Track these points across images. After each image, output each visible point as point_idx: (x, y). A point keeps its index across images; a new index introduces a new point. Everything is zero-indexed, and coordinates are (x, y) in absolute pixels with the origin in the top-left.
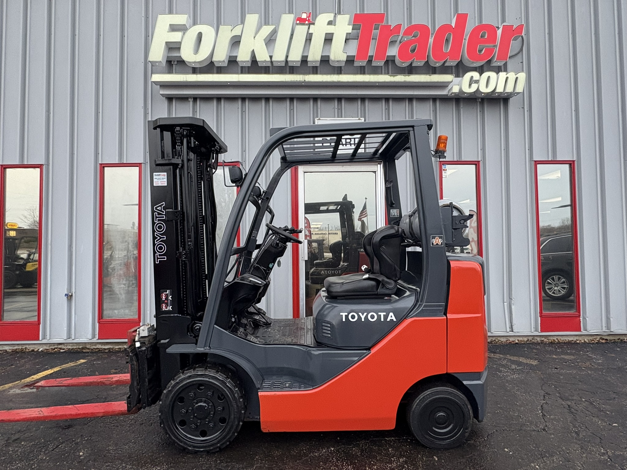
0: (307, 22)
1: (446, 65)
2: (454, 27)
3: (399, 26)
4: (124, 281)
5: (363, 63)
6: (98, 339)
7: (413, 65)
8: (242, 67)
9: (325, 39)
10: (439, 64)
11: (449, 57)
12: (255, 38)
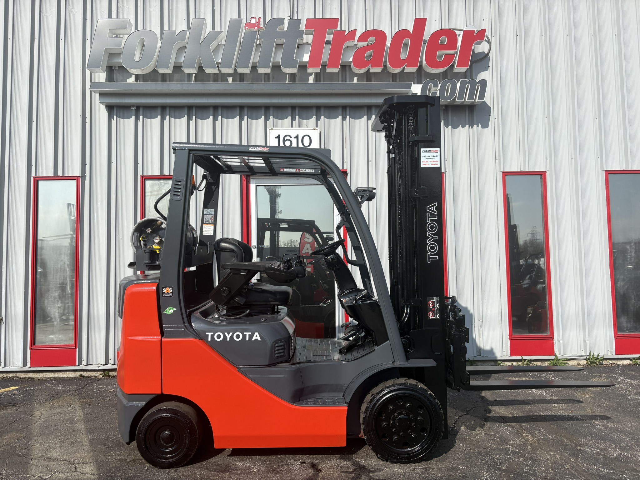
0: (256, 28)
1: (405, 71)
2: (411, 33)
3: (354, 31)
4: (59, 304)
5: (318, 70)
6: (30, 367)
7: (370, 72)
8: (188, 74)
9: (276, 45)
10: (397, 71)
11: (406, 64)
12: (201, 45)
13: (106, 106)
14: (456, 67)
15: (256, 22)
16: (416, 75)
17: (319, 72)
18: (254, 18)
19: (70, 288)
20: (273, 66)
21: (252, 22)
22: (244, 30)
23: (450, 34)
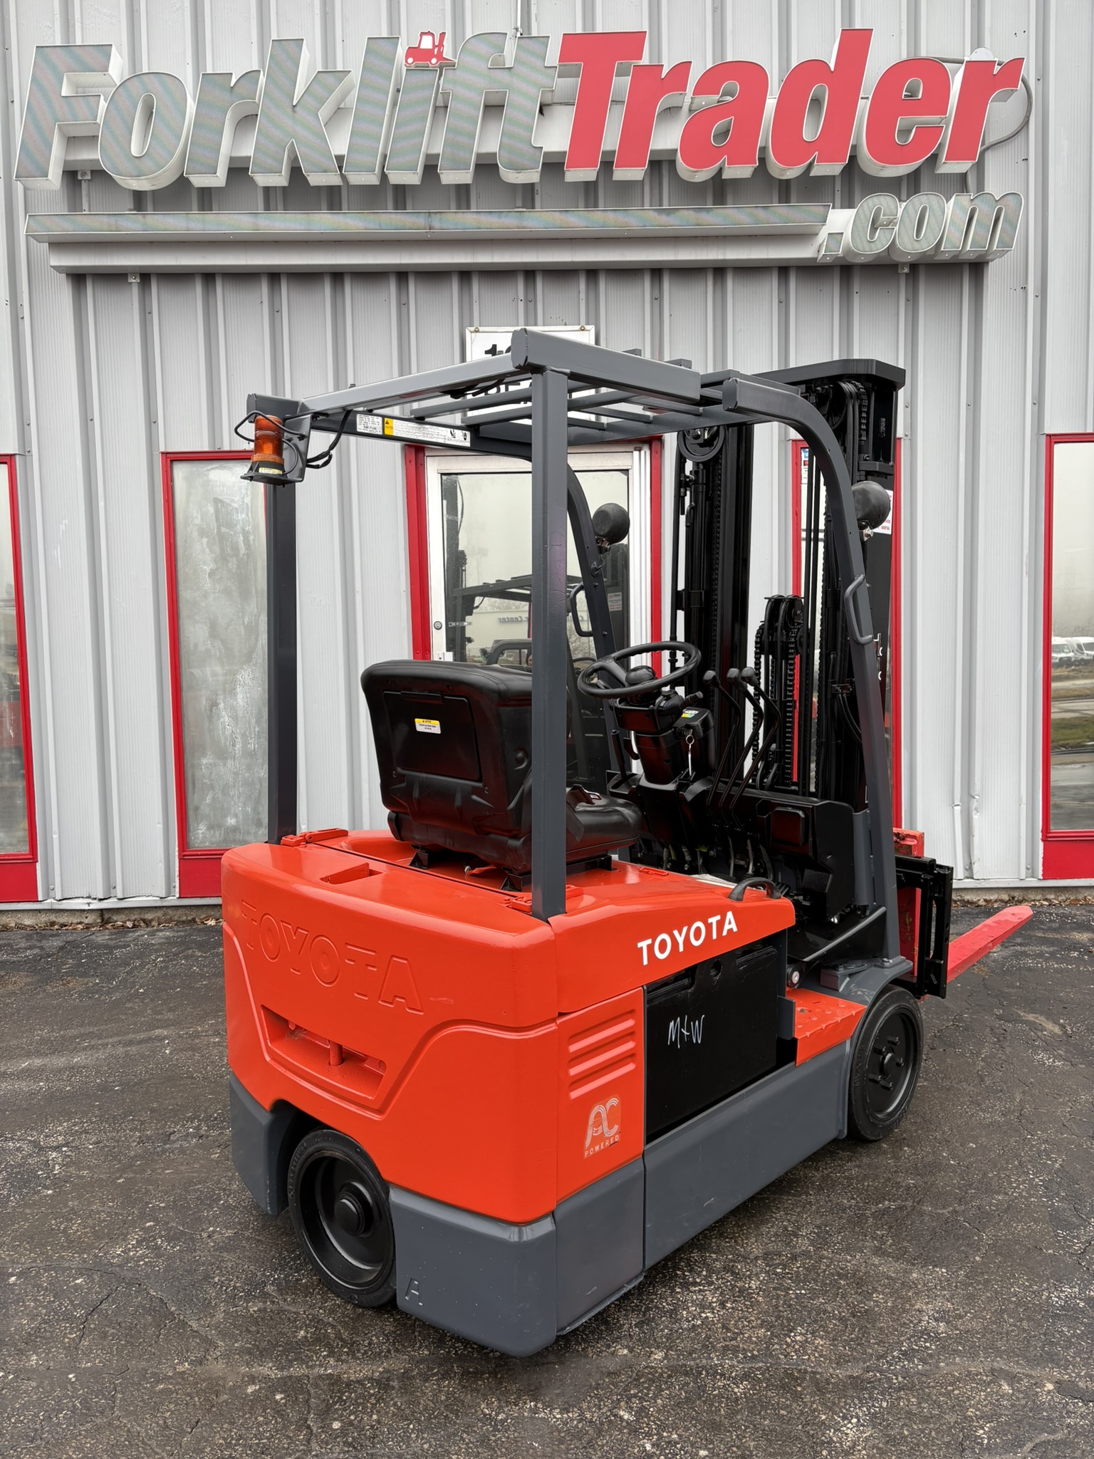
0: (434, 61)
1: (812, 174)
2: (832, 69)
3: (683, 68)
5: (589, 174)
7: (724, 177)
8: (264, 187)
9: (486, 107)
10: (792, 173)
11: (817, 153)
12: (296, 109)
13: (67, 275)
14: (944, 161)
15: (434, 46)
16: (838, 186)
17: (594, 179)
18: (429, 33)
19: (11, 725)
20: (478, 166)
21: (422, 47)
22: (404, 69)
23: (933, 70)
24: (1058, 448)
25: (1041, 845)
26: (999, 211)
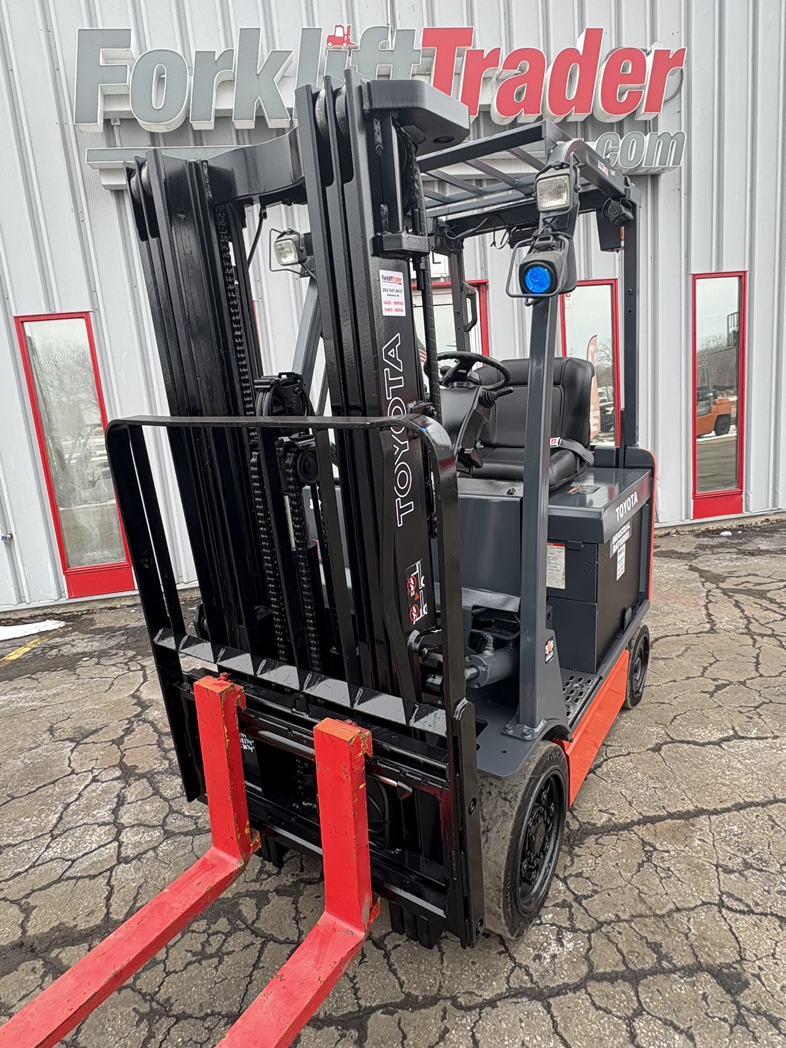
0: (345, 45)
2: (581, 53)
3: (496, 53)
6: (69, 598)
8: (238, 129)
10: (559, 119)
11: (574, 107)
12: (260, 77)
13: (111, 191)
14: (643, 111)
15: (344, 35)
18: (340, 26)
22: (326, 50)
23: (637, 56)
24: (698, 281)
25: (692, 501)
26: (673, 142)
